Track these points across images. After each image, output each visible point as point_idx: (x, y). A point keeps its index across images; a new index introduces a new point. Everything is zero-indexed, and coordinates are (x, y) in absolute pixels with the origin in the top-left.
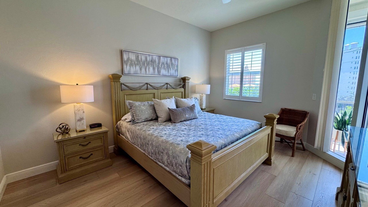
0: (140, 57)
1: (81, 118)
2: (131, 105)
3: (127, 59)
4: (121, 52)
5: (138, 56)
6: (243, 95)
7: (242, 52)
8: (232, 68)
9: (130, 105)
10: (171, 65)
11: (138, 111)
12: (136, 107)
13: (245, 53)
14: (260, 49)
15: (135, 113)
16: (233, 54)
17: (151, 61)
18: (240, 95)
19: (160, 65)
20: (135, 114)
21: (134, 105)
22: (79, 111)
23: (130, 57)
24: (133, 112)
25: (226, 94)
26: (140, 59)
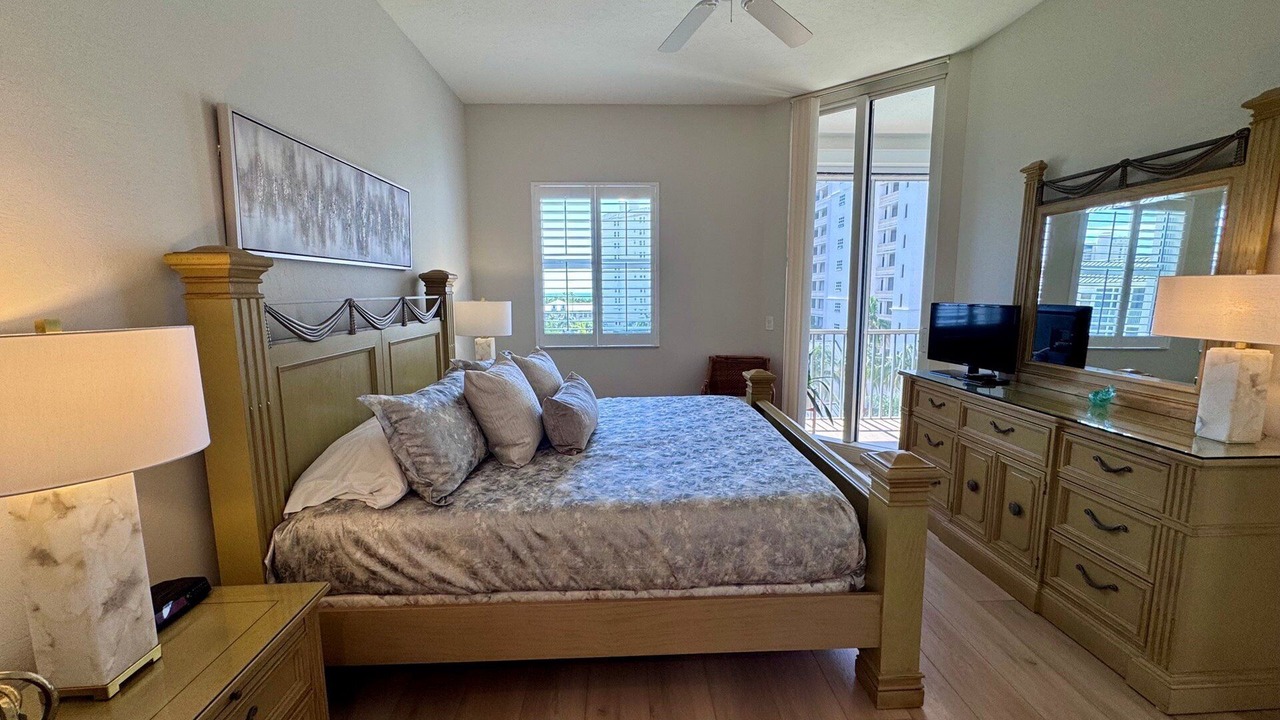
0: (298, 160)
1: (126, 575)
2: (394, 417)
3: (251, 164)
4: (214, 115)
5: (292, 158)
6: (607, 330)
7: (593, 199)
8: (566, 246)
9: (389, 419)
10: (393, 215)
11: (438, 438)
12: (421, 419)
13: (603, 201)
14: (646, 197)
15: (425, 451)
16: (563, 201)
17: (338, 189)
18: (594, 330)
19: (364, 211)
20: (433, 454)
21: (413, 414)
22: (107, 527)
23: (263, 156)
24: (411, 450)
25: (546, 332)
26: (299, 168)
